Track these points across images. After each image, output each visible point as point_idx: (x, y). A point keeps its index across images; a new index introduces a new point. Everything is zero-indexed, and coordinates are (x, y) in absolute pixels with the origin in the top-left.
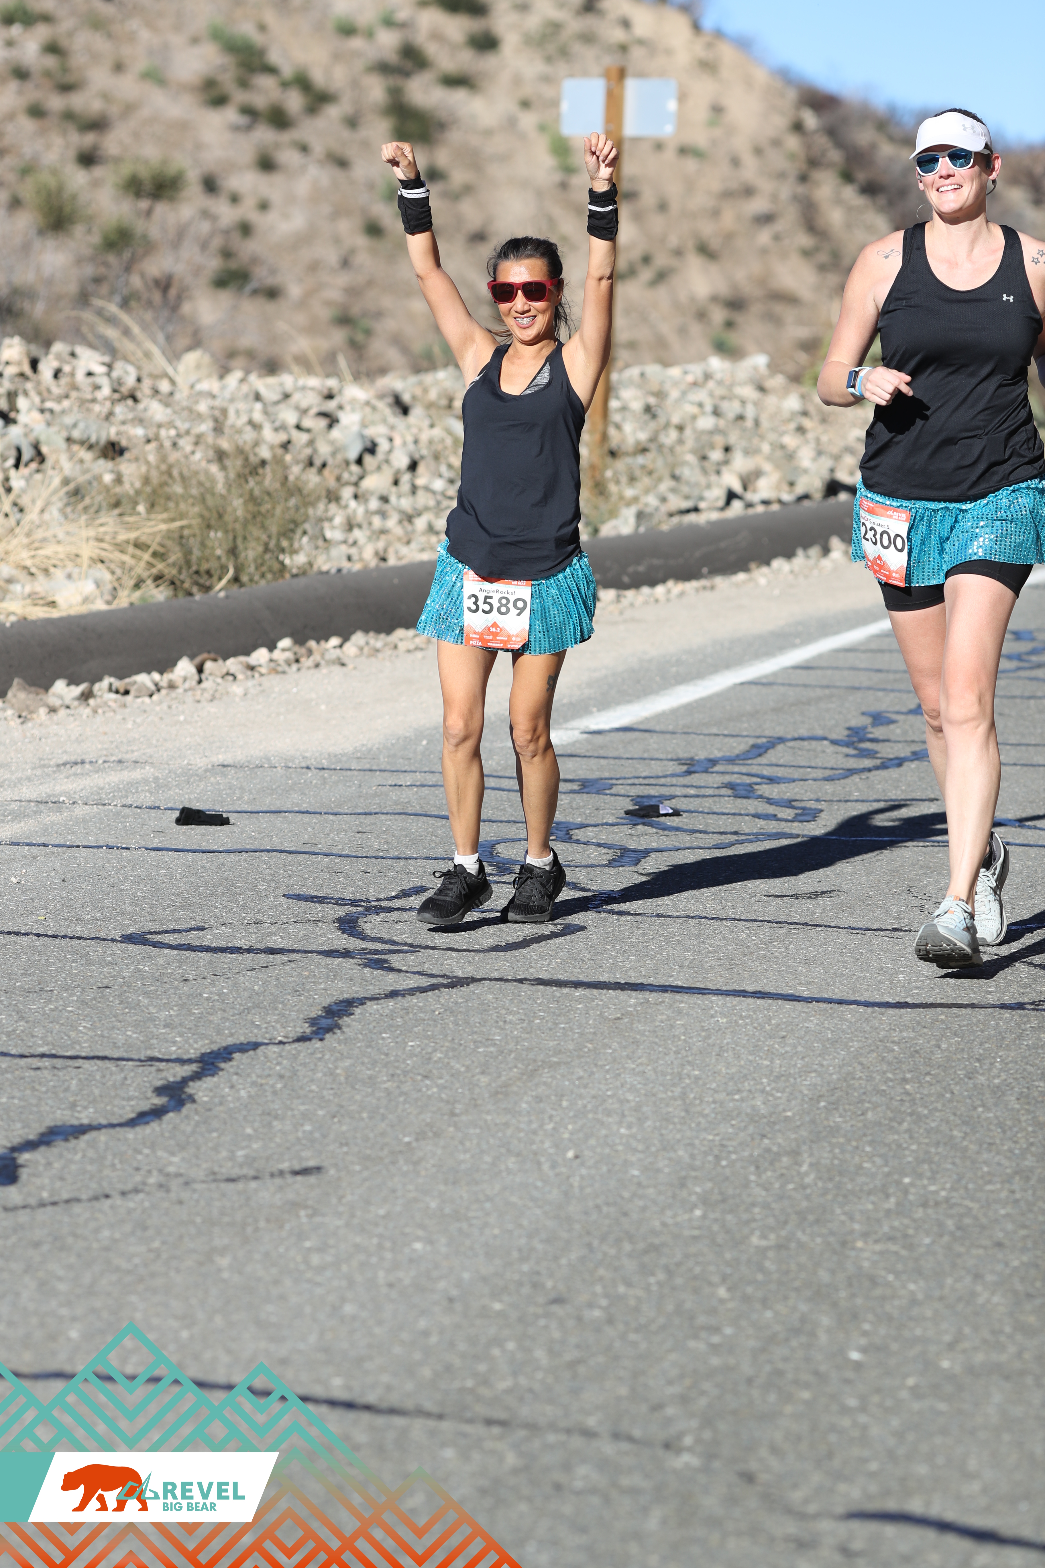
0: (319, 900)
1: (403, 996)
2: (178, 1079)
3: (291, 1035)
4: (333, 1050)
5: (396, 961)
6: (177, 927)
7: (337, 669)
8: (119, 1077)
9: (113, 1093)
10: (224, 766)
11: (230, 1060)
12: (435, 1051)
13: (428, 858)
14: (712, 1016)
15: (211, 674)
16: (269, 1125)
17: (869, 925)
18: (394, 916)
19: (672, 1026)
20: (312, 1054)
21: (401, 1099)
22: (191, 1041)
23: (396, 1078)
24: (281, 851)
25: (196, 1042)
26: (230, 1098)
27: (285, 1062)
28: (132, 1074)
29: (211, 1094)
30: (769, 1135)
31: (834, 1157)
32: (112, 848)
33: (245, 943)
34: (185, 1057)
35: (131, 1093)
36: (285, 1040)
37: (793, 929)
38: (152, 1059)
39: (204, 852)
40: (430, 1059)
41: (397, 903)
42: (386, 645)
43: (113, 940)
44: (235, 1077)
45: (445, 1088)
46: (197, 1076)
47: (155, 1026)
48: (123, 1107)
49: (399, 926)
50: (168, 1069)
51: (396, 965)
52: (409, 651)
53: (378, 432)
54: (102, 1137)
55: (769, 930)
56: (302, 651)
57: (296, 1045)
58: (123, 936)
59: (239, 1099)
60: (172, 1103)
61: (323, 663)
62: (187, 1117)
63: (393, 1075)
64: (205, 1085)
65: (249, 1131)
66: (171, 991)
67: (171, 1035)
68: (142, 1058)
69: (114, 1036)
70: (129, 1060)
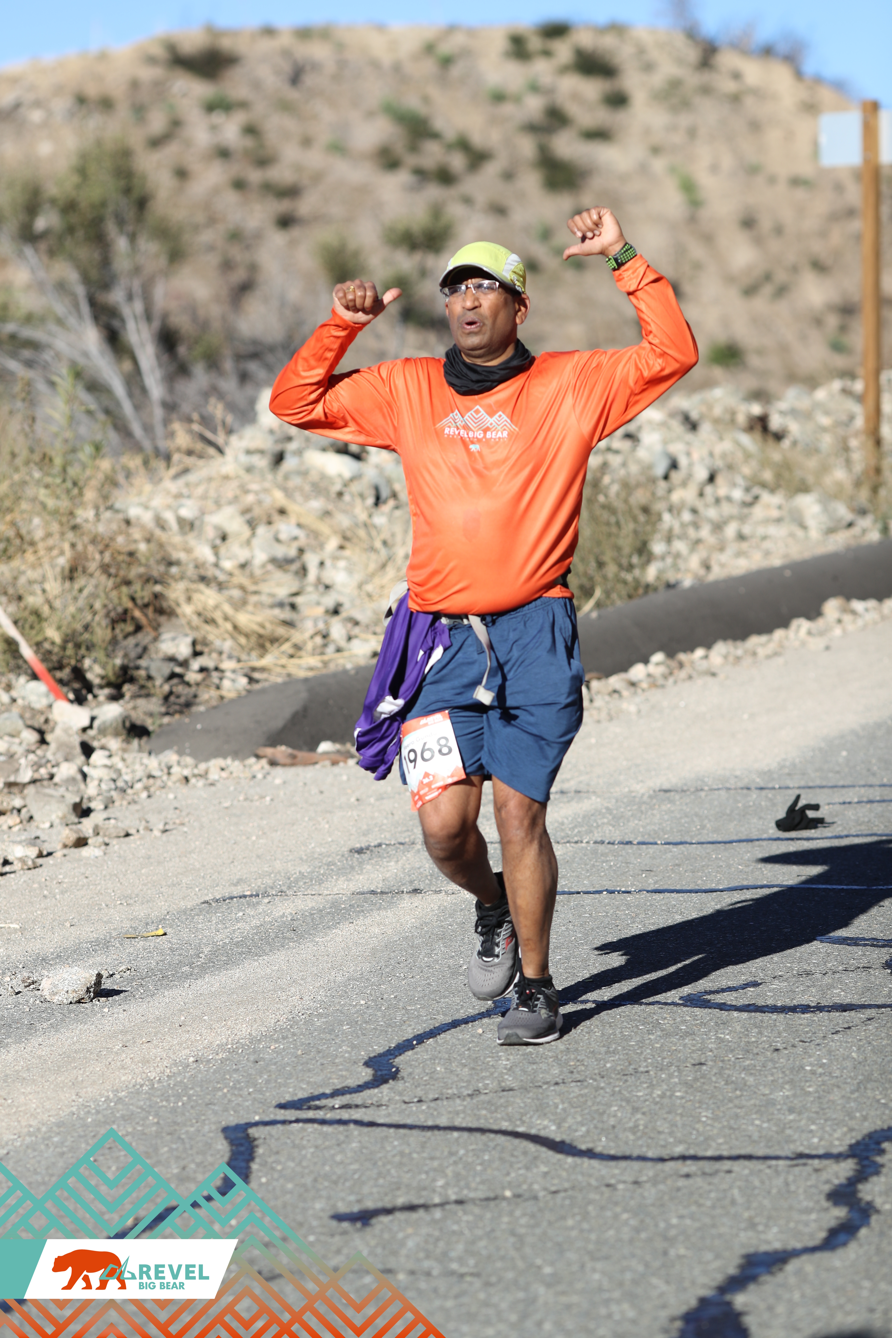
0: (855, 942)
2: (844, 1181)
6: (730, 984)
7: (710, 679)
8: (779, 1182)
9: (785, 1205)
10: (666, 791)
11: (884, 1152)
15: (598, 692)
22: (828, 1129)
25: (835, 1131)
28: (792, 1177)
32: (612, 892)
33: (809, 999)
34: (835, 1151)
35: (805, 1204)
38: (801, 1156)
39: (706, 891)
42: (746, 652)
43: (674, 1004)
46: (861, 1176)
47: (779, 1111)
48: (806, 1224)
50: (825, 1168)
52: (768, 657)
53: (677, 449)
54: (808, 1266)
56: (673, 664)
58: (681, 998)
60: (856, 1215)
61: (694, 674)
62: (883, 1233)
64: (876, 1188)
66: (770, 1065)
67: (803, 1122)
68: (790, 1155)
69: (744, 1127)
70: (777, 1158)
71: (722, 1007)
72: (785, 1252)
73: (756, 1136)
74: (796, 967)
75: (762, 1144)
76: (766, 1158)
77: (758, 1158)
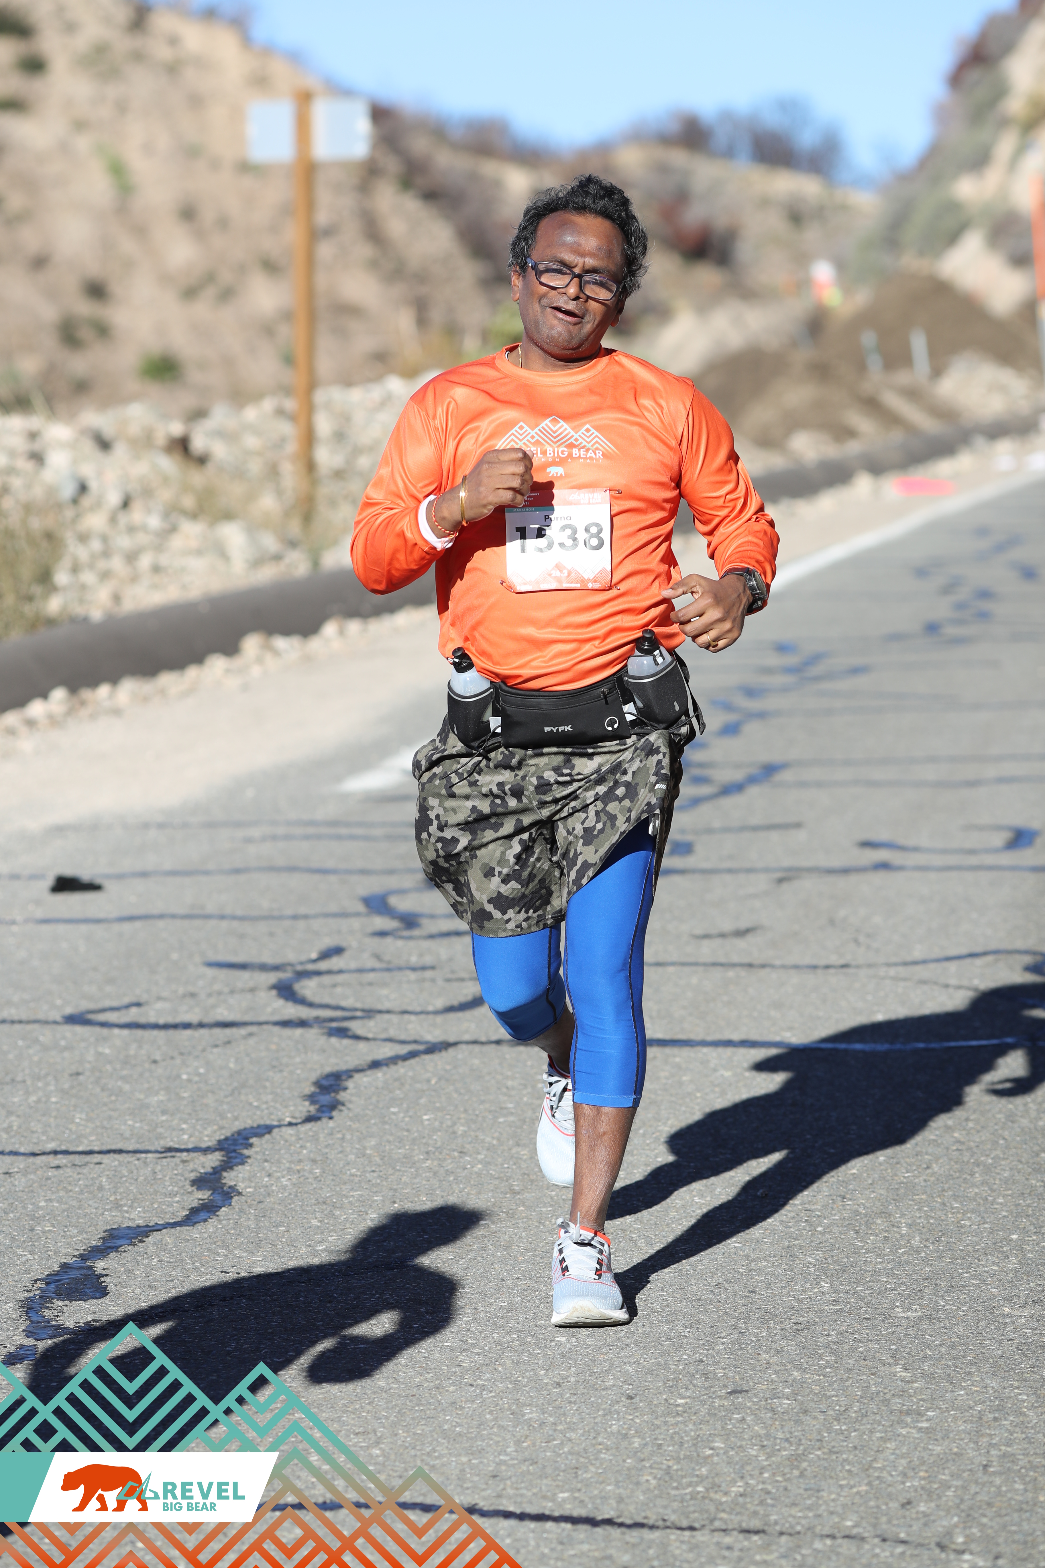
0: (243, 967)
1: (387, 1065)
2: (210, 1170)
3: (297, 1115)
4: (349, 1129)
5: (356, 1027)
6: (113, 1004)
7: (114, 718)
8: (147, 1171)
9: (152, 1190)
10: (60, 828)
11: (251, 1145)
12: (454, 1124)
13: (327, 915)
14: (715, 1070)
16: (331, 1214)
17: (814, 962)
18: (326, 979)
19: (681, 1084)
20: (331, 1134)
21: (451, 1178)
22: (198, 1127)
23: (432, 1156)
24: (173, 916)
25: (205, 1129)
26: (274, 1188)
27: (308, 1145)
28: (159, 1168)
29: (253, 1184)
30: (848, 1196)
31: (928, 1217)
33: (193, 1017)
34: (204, 1145)
35: (170, 1188)
36: (294, 1121)
37: (743, 973)
38: (170, 1150)
39: (94, 922)
40: (454, 1133)
41: (323, 966)
42: (155, 690)
43: (55, 1022)
44: (266, 1164)
45: (489, 1163)
46: (227, 1165)
47: (152, 1113)
48: (170, 1205)
49: (339, 990)
50: (192, 1159)
51: (360, 1032)
52: (179, 696)
53: (87, 471)
54: (168, 1237)
55: (717, 974)
56: (75, 701)
57: (309, 1126)
58: (63, 1017)
59: (284, 1188)
60: (218, 1198)
61: (98, 713)
62: (241, 1210)
63: (427, 1153)
64: (240, 1175)
65: (315, 1222)
66: (147, 1074)
67: (175, 1122)
68: (159, 1149)
69: (116, 1126)
70: (147, 1152)
71: (103, 1025)
72: (147, 1226)
73: (127, 1134)
74: (181, 990)
75: (133, 1141)
76: (135, 1152)
77: (128, 1152)
